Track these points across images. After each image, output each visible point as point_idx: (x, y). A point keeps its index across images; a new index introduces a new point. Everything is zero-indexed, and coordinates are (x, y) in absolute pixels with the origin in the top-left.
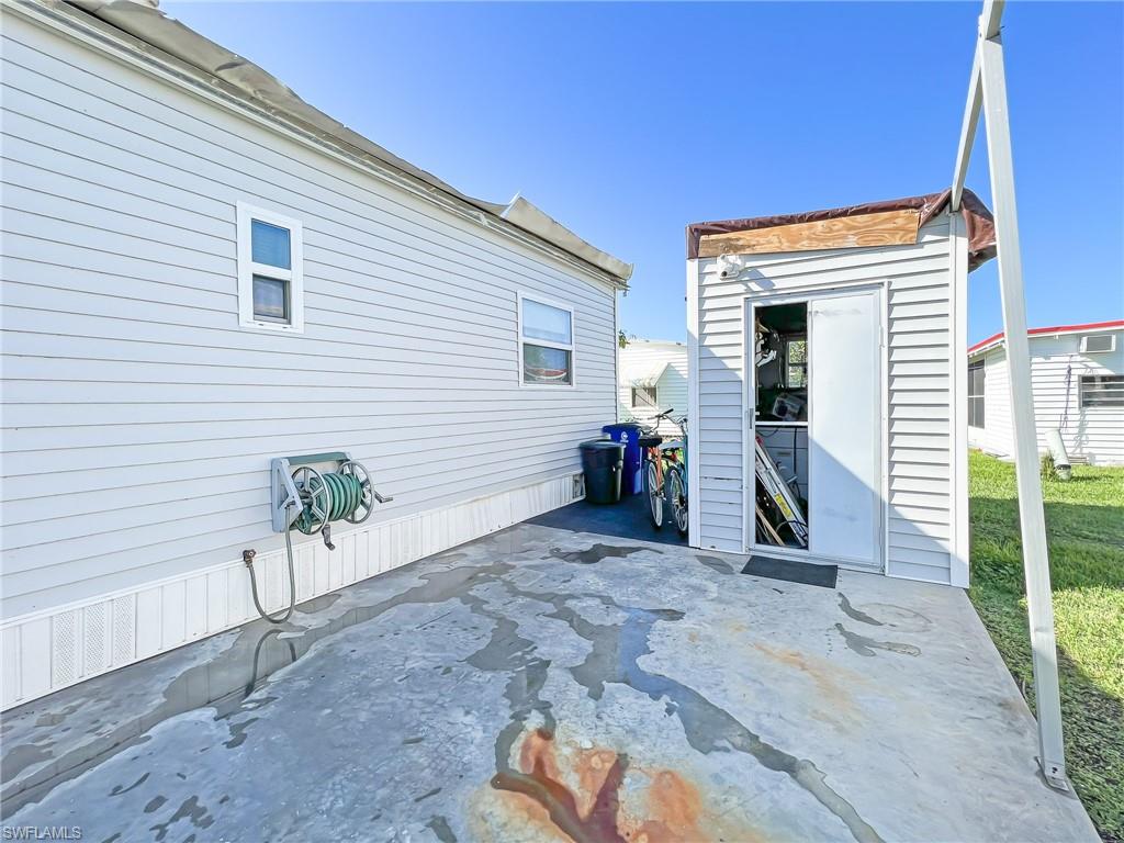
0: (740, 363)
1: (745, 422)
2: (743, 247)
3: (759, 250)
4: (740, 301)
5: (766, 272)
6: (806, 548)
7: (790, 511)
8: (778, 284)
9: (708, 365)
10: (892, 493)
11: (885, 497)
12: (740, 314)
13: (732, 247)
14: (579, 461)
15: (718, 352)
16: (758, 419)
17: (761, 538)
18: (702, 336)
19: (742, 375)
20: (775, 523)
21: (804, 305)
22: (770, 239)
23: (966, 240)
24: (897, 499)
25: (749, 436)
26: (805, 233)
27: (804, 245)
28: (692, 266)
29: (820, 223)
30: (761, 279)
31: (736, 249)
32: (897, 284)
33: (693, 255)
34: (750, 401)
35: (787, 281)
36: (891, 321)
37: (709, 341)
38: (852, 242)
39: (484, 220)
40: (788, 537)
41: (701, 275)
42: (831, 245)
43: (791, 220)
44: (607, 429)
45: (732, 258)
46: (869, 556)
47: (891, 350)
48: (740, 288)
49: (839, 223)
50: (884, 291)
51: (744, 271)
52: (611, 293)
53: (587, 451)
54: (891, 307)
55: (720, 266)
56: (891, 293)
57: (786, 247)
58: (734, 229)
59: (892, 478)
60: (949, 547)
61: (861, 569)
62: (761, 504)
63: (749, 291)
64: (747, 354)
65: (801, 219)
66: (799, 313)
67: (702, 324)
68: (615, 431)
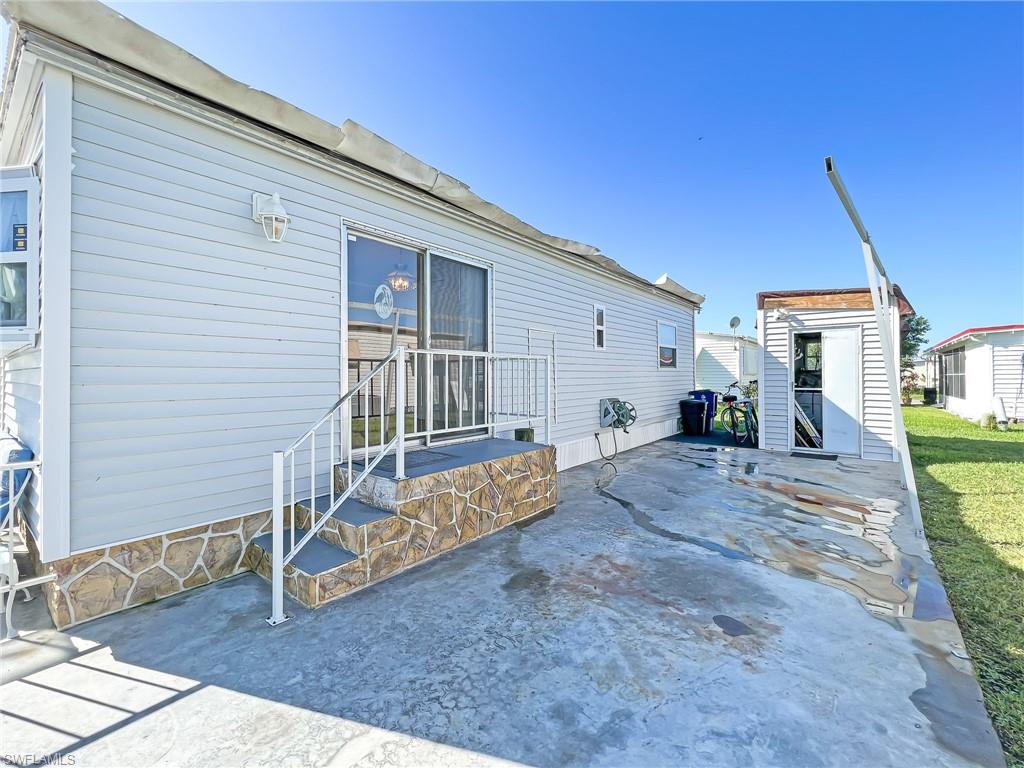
0: (787, 360)
1: (789, 388)
2: (788, 305)
3: (796, 307)
4: (786, 330)
5: (800, 317)
6: (822, 447)
7: (812, 432)
8: (806, 323)
9: (768, 360)
10: (864, 421)
11: (861, 423)
12: (786, 336)
13: (781, 305)
14: (679, 411)
15: (775, 354)
16: (796, 387)
17: (798, 443)
18: (766, 347)
19: (787, 366)
20: (803, 437)
21: (820, 333)
22: (803, 302)
23: (896, 308)
24: (867, 423)
25: (791, 395)
26: (820, 300)
27: (820, 306)
28: (761, 313)
29: (828, 297)
30: (797, 321)
31: (784, 306)
32: (866, 326)
33: (761, 306)
34: (792, 378)
35: (811, 322)
36: (863, 343)
37: (769, 349)
38: (844, 306)
39: (654, 292)
40: (812, 445)
41: (765, 317)
42: (834, 307)
43: (812, 294)
45: (782, 310)
46: (854, 450)
47: (863, 356)
48: (787, 324)
49: (837, 297)
50: (860, 328)
51: (787, 317)
52: (691, 313)
53: (684, 405)
54: (863, 336)
55: (775, 314)
56: (863, 330)
57: (810, 306)
58: (783, 296)
59: (864, 414)
60: (892, 444)
61: (850, 456)
62: (797, 429)
63: (791, 325)
64: (790, 356)
65: (818, 294)
66: (817, 337)
67: (766, 341)
68: (697, 394)
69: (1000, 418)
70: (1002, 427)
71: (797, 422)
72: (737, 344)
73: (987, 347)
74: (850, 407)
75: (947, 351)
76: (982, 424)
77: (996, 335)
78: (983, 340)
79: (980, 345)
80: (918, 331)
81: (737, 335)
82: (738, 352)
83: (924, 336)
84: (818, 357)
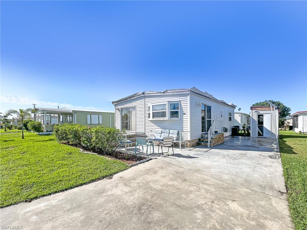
3: (258, 110)
6: (263, 136)
7: (261, 133)
12: (256, 115)
13: (255, 109)
15: (254, 119)
16: (258, 125)
17: (258, 135)
19: (256, 121)
20: (259, 134)
23: (277, 110)
26: (263, 108)
27: (263, 110)
30: (258, 112)
33: (251, 109)
34: (257, 123)
35: (261, 112)
36: (271, 117)
38: (268, 110)
39: (229, 106)
40: (261, 136)
41: (252, 111)
42: (266, 110)
43: (261, 107)
44: (234, 126)
48: (256, 113)
50: (271, 114)
52: (234, 110)
55: (254, 111)
57: (261, 109)
58: (256, 107)
59: (271, 130)
61: (269, 137)
64: (257, 119)
66: (263, 115)
67: (252, 116)
68: (236, 126)
69: (302, 132)
70: (302, 134)
71: (258, 132)
72: (240, 115)
73: (302, 116)
74: (269, 129)
75: (295, 116)
76: (298, 133)
77: (304, 113)
78: (301, 114)
79: (301, 116)
80: (288, 111)
81: (240, 112)
82: (240, 117)
83: (290, 112)
84: (262, 119)
